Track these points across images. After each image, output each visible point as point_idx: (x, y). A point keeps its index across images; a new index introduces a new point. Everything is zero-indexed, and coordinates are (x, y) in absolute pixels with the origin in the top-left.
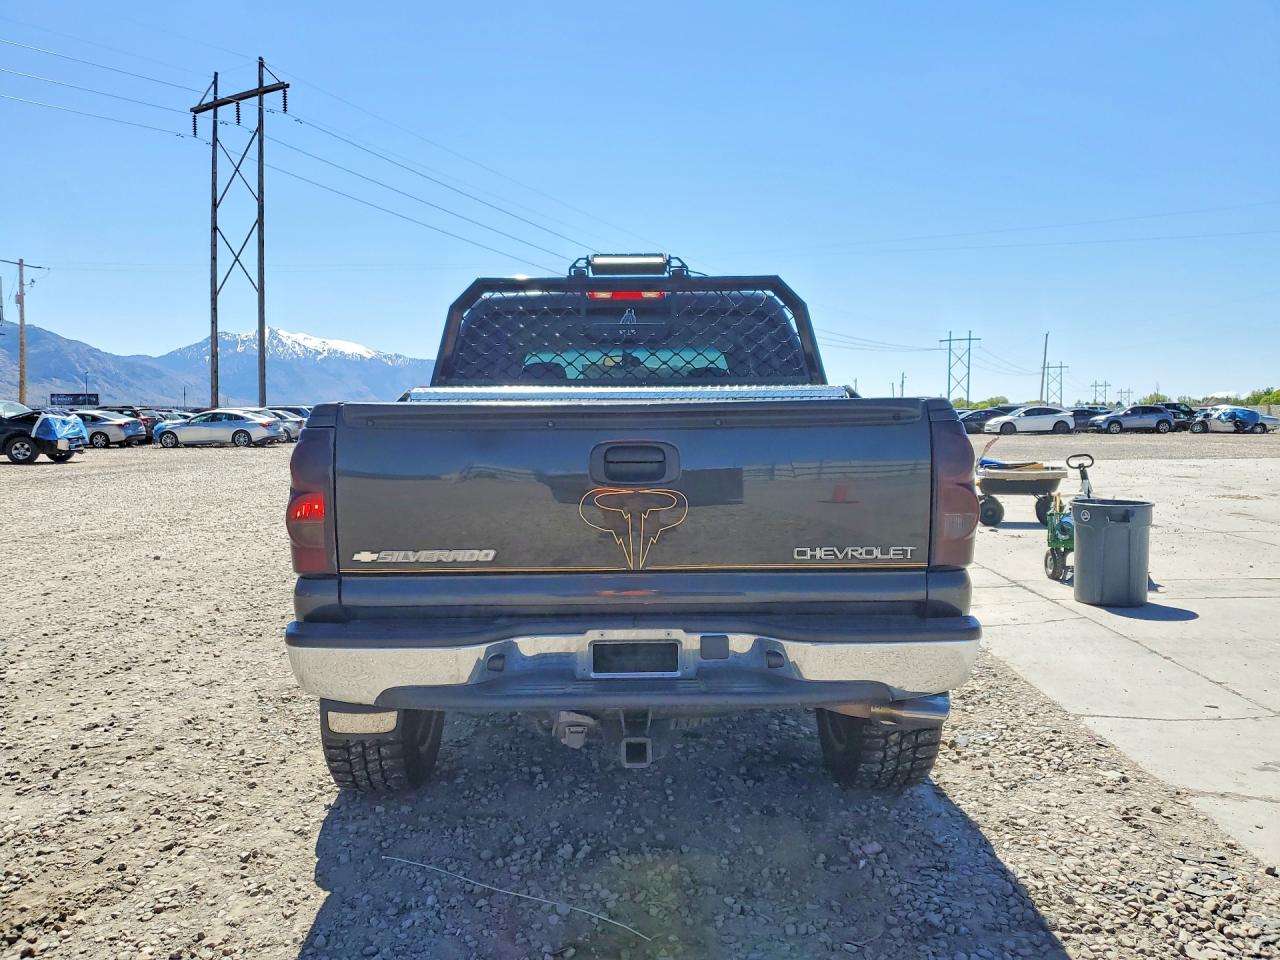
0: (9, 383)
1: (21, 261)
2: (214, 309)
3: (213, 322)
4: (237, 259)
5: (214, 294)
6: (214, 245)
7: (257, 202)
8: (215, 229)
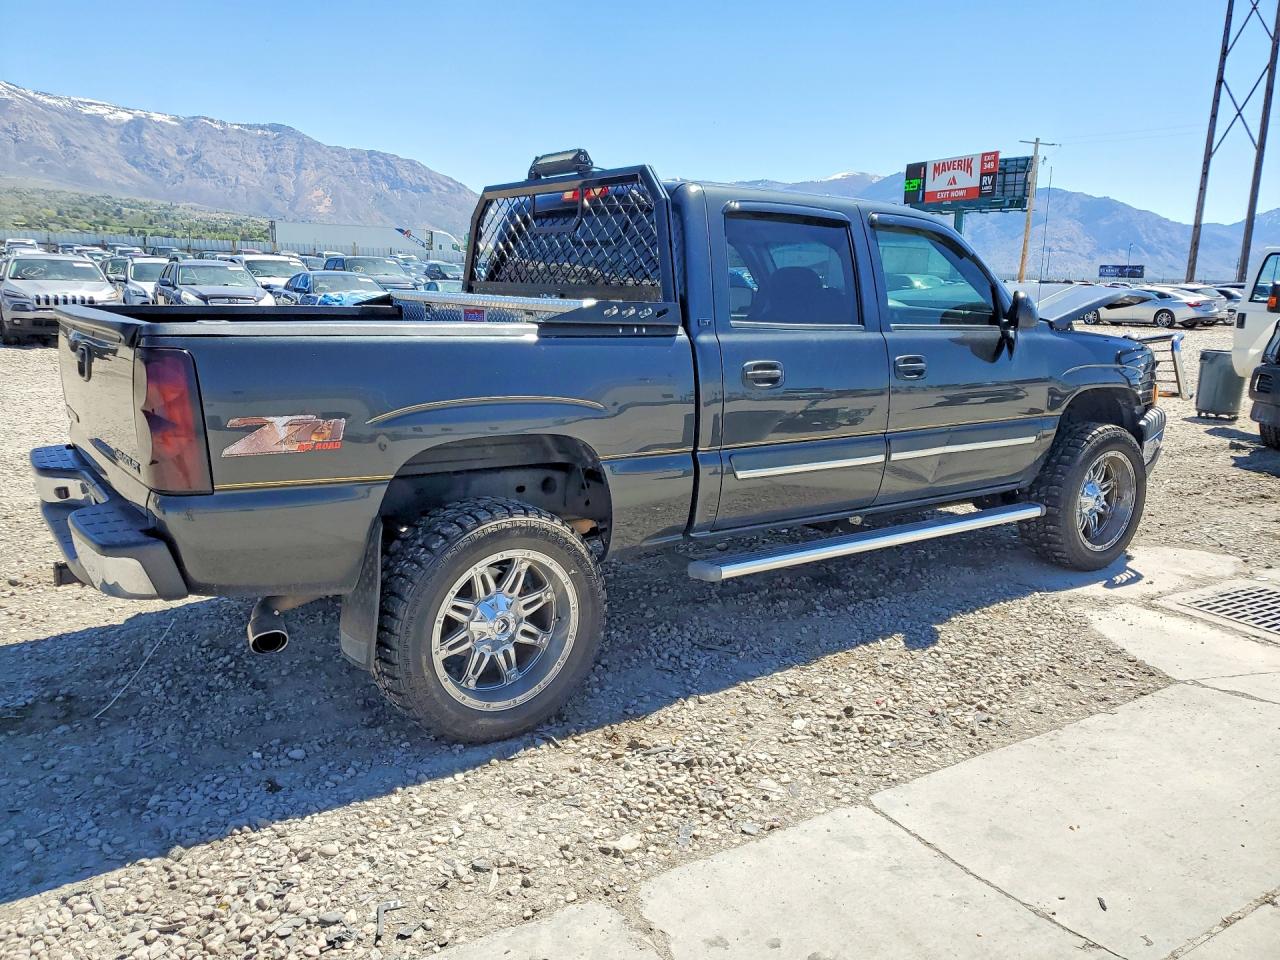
0: (1080, 254)
1: (1037, 139)
2: (1205, 174)
3: (1201, 189)
4: (1239, 114)
5: (1209, 154)
6: (1216, 101)
7: (1270, 43)
8: (1220, 81)
